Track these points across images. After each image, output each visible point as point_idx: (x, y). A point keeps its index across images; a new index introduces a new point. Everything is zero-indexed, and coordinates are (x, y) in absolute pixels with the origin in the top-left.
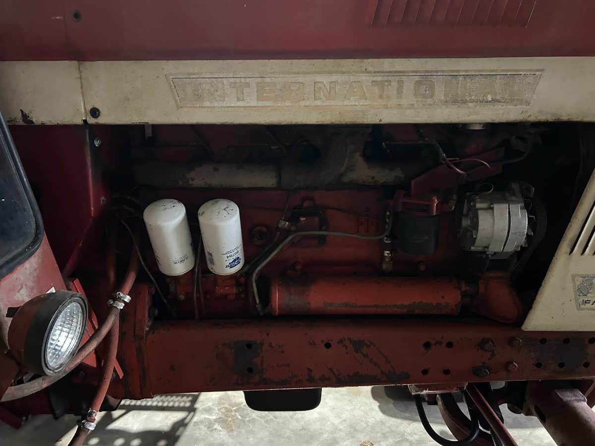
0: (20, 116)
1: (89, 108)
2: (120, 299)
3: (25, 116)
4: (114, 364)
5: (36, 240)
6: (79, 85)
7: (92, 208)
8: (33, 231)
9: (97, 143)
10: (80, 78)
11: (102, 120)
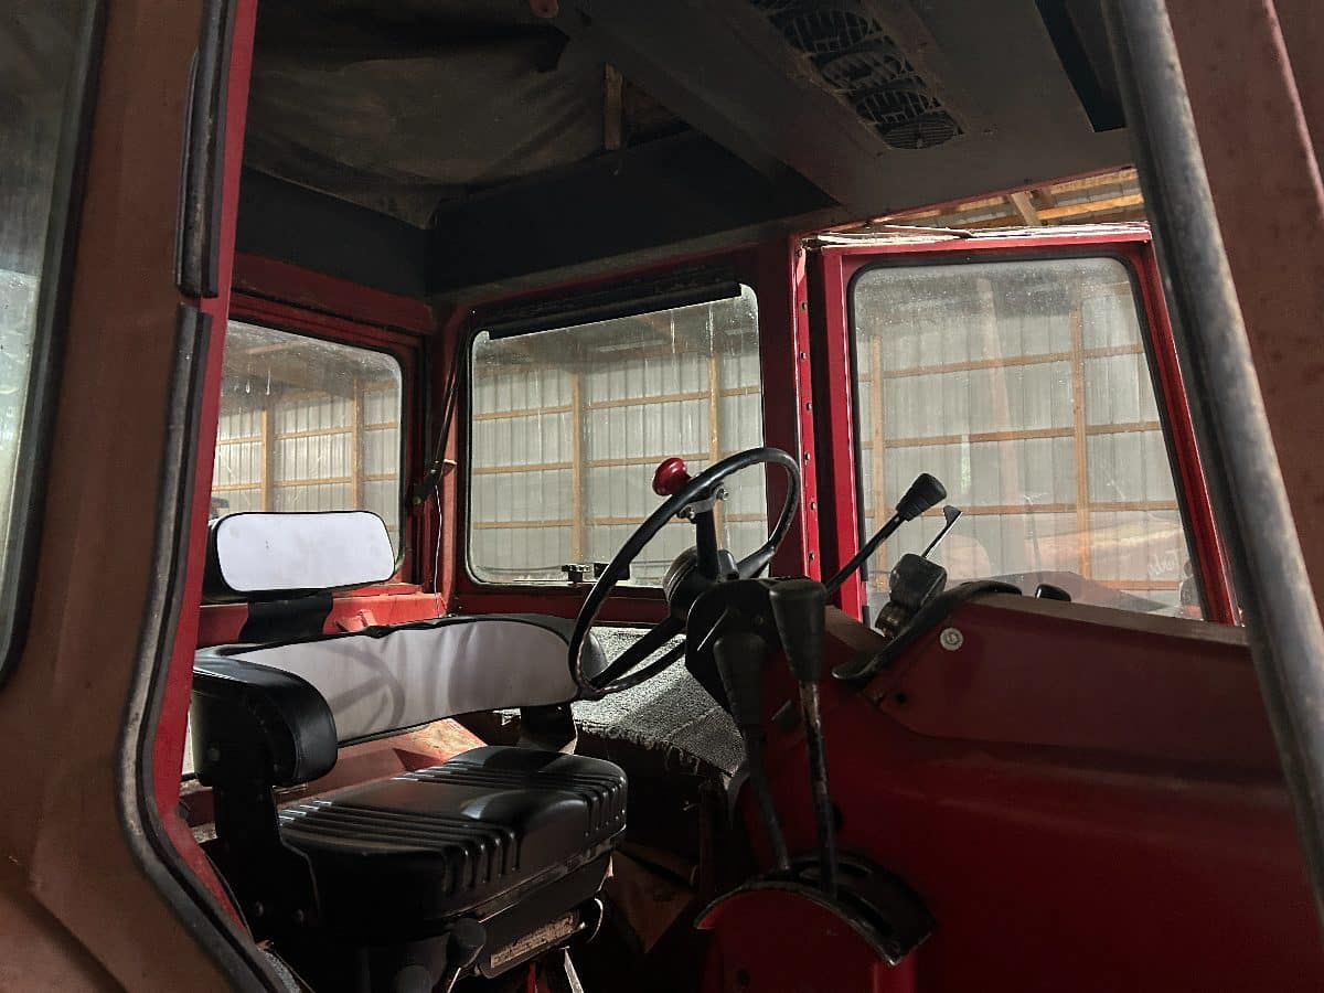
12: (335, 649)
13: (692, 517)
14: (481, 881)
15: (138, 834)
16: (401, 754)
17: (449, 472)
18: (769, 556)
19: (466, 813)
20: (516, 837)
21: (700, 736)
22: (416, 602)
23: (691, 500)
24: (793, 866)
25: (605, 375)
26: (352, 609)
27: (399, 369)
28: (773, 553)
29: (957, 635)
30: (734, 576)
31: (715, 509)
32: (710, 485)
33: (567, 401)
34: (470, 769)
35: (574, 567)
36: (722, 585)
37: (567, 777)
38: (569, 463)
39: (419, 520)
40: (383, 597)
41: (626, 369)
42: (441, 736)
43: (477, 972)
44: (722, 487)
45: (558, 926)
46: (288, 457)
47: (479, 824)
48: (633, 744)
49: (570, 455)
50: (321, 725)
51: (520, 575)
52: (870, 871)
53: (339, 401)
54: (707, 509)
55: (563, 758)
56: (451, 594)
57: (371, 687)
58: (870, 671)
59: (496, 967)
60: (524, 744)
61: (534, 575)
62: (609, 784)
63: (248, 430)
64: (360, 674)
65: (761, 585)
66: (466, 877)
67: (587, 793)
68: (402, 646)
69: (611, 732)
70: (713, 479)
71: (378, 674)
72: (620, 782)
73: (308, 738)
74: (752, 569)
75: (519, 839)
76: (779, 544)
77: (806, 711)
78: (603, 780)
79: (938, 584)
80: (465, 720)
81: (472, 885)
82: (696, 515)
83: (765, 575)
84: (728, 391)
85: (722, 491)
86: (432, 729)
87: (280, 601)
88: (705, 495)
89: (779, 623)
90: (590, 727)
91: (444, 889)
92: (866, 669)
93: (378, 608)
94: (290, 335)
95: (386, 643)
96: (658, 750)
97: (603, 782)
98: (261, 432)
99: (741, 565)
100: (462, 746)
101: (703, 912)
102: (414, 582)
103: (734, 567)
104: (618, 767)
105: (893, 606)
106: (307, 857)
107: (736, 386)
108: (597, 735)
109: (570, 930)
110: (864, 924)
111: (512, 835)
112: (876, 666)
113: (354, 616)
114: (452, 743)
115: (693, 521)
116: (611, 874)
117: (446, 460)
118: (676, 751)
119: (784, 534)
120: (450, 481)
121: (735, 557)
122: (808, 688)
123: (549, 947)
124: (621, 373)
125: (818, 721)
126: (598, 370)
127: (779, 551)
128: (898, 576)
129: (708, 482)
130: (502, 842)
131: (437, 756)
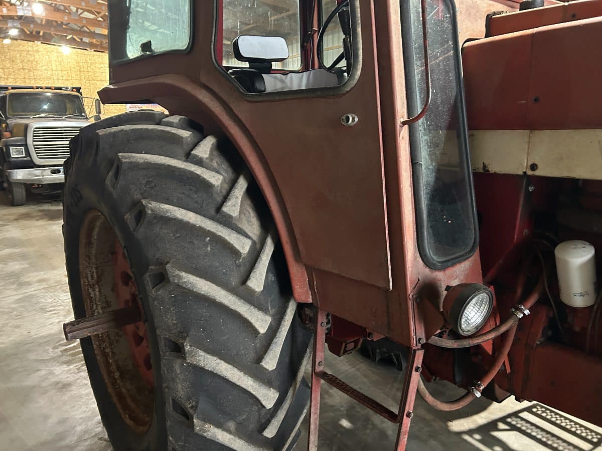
0: (482, 166)
1: (530, 163)
2: (521, 311)
3: (485, 166)
4: (504, 358)
5: (472, 250)
6: (527, 147)
7: (516, 237)
8: (472, 244)
9: (531, 189)
10: (529, 142)
11: (538, 173)
12: (272, 77)
17: (315, 33)
39: (306, 51)
64: (278, 84)
68: (291, 78)
71: (284, 85)
95: (286, 77)
117: (314, 28)
120: (316, 36)
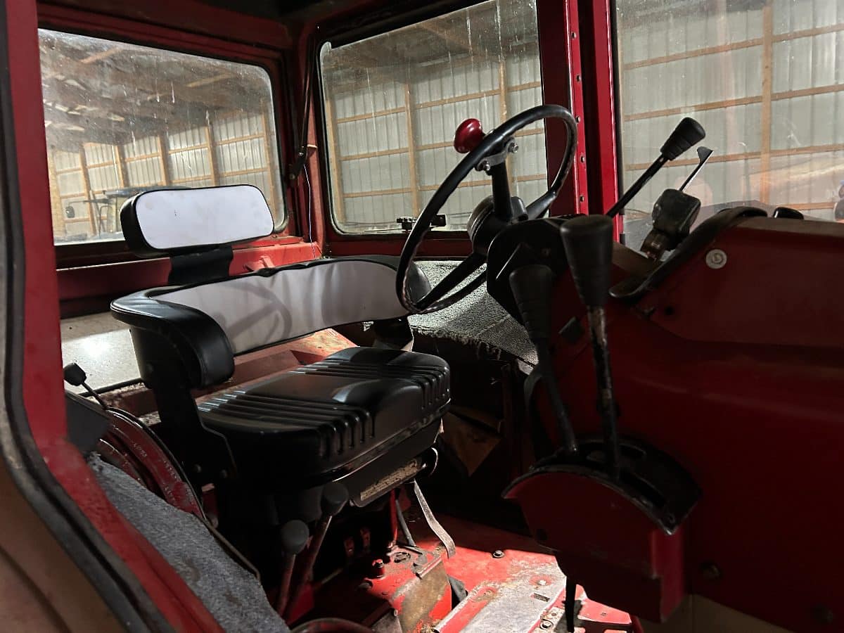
12: (235, 286)
13: (488, 169)
14: (346, 447)
15: (17, 467)
16: (296, 353)
17: (313, 153)
18: (551, 200)
19: (335, 398)
20: (370, 415)
21: (500, 333)
22: (300, 249)
23: (486, 155)
24: (579, 447)
25: (427, 83)
26: (256, 256)
27: (268, 77)
28: (554, 197)
29: (721, 256)
30: (524, 217)
31: (507, 161)
32: (503, 139)
33: (402, 104)
34: (342, 364)
35: (406, 220)
36: (514, 226)
37: (408, 368)
38: (407, 148)
39: (295, 190)
40: (277, 247)
41: (441, 77)
42: (323, 339)
43: (352, 504)
44: (512, 141)
45: (406, 469)
46: (225, 158)
47: (345, 407)
48: (453, 341)
49: (406, 143)
50: (219, 345)
51: (369, 226)
52: (645, 452)
53: (253, 116)
54: (502, 161)
55: (404, 355)
56: (323, 242)
57: (267, 311)
58: (643, 290)
59: (365, 500)
60: (379, 346)
61: (378, 227)
62: (436, 372)
63: (197, 141)
64: (257, 303)
65: (546, 223)
66: (336, 446)
67: (420, 380)
68: (285, 281)
69: (438, 333)
70: (504, 134)
71: (270, 302)
72: (444, 371)
73: (208, 357)
74: (538, 211)
75: (373, 415)
76: (559, 190)
77: (594, 331)
78: (433, 369)
79: (694, 212)
80: (340, 329)
81: (341, 451)
82: (491, 167)
83: (546, 216)
84: (513, 87)
85: (512, 145)
86: (316, 335)
87: (193, 255)
88: (498, 149)
89: (569, 257)
90: (423, 330)
91: (321, 455)
92: (640, 289)
93: (273, 255)
94: (183, 54)
95: (273, 280)
96: (471, 345)
97: (432, 372)
98: (206, 141)
99: (529, 208)
100: (338, 346)
101: (509, 487)
102: (297, 235)
103: (524, 211)
104: (442, 359)
105: (656, 234)
106: (223, 436)
107: (518, 84)
108: (428, 335)
109: (415, 471)
110: (645, 502)
111: (368, 414)
112: (649, 285)
113: (258, 261)
114: (331, 344)
115: (489, 173)
116: (442, 430)
117: (309, 145)
118: (484, 345)
119: (563, 181)
120: (314, 160)
121: (524, 204)
122: (596, 312)
123: (401, 483)
124: (438, 80)
125: (604, 340)
126: (422, 80)
127: (559, 194)
128: (660, 208)
129: (501, 138)
130: (361, 419)
131: (321, 353)
